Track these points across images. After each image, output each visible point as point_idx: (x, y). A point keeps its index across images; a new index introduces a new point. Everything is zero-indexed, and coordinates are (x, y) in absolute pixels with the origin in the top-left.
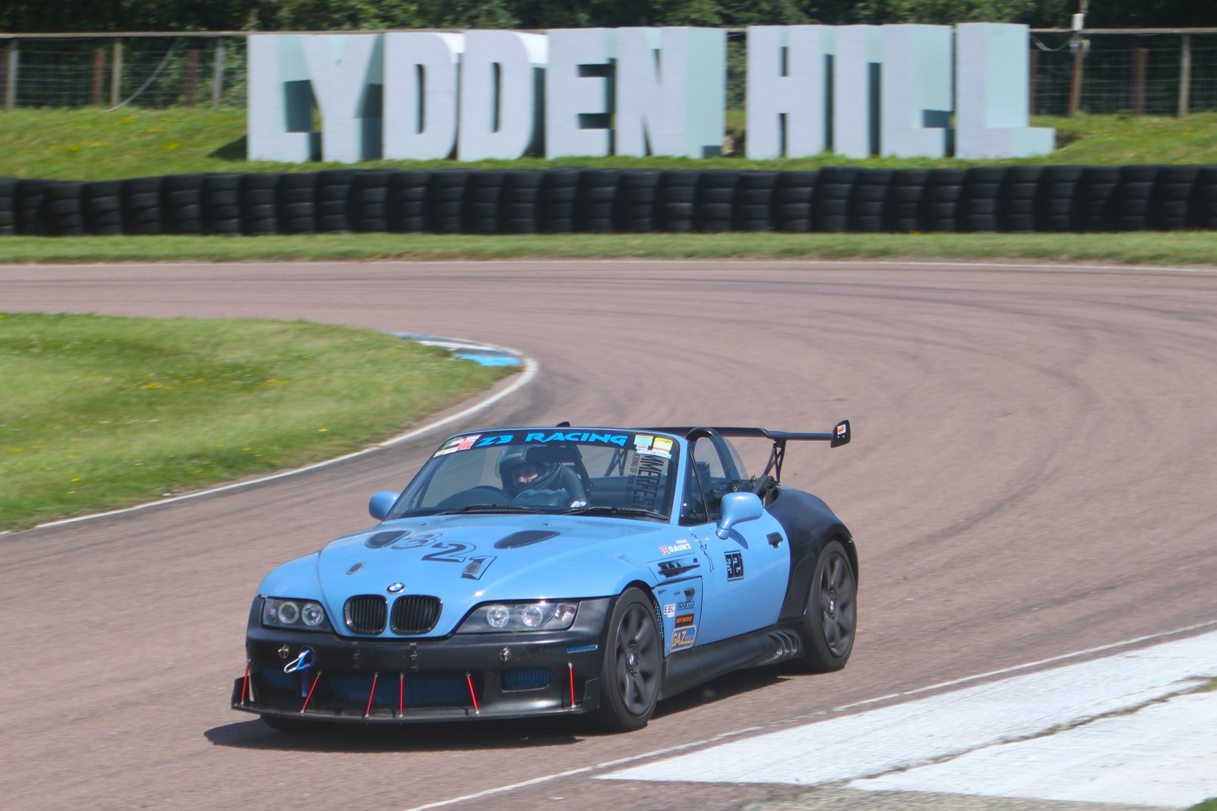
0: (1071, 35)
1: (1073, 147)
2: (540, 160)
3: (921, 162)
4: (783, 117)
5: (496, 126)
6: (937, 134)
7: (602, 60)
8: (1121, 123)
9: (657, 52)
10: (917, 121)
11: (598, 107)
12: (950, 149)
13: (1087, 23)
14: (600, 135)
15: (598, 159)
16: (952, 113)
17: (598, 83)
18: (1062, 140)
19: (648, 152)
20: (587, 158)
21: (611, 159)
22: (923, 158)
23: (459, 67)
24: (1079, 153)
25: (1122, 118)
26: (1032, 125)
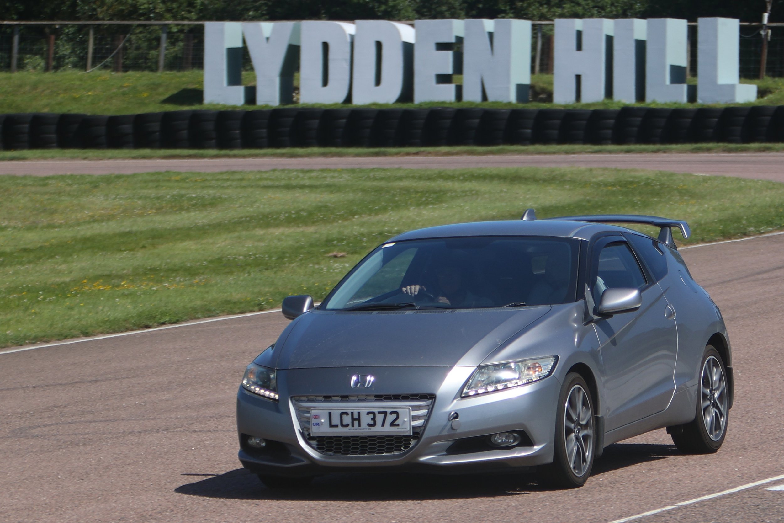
0: (761, 27)
1: (770, 96)
2: (409, 104)
13: (771, 20)
15: (449, 103)
18: (761, 93)
20: (443, 103)
21: (459, 103)
22: (675, 103)
26: (741, 83)
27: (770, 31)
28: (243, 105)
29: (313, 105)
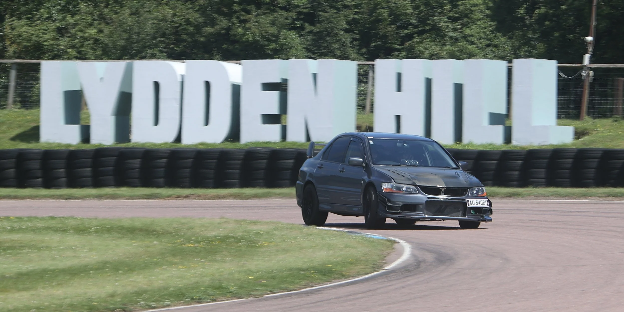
0: (582, 68)
1: (586, 138)
2: (237, 144)
3: (491, 147)
4: (398, 118)
5: (207, 122)
6: (499, 129)
7: (279, 81)
8: (615, 124)
9: (315, 76)
10: (486, 120)
11: (275, 110)
12: (508, 138)
13: (592, 61)
14: (276, 128)
15: (275, 143)
16: (508, 115)
17: (275, 95)
18: (578, 134)
19: (308, 138)
20: (268, 143)
21: (284, 143)
22: (490, 144)
23: (182, 83)
24: (593, 142)
25: (616, 121)
26: (559, 124)
27: (591, 73)
28: (79, 144)
29: (143, 144)
